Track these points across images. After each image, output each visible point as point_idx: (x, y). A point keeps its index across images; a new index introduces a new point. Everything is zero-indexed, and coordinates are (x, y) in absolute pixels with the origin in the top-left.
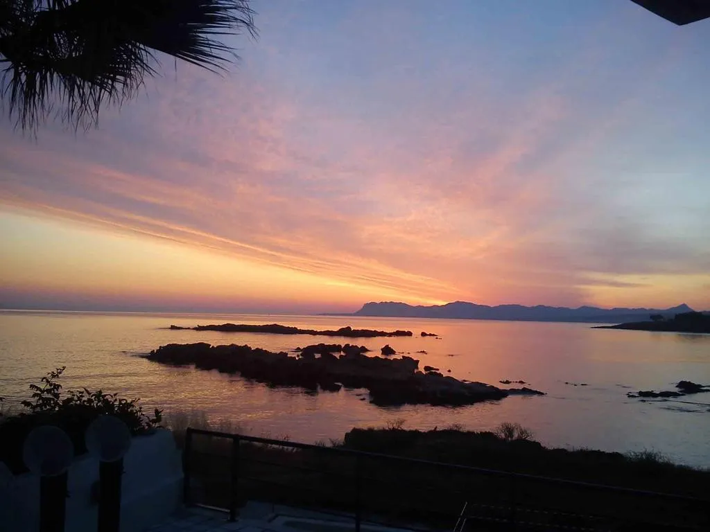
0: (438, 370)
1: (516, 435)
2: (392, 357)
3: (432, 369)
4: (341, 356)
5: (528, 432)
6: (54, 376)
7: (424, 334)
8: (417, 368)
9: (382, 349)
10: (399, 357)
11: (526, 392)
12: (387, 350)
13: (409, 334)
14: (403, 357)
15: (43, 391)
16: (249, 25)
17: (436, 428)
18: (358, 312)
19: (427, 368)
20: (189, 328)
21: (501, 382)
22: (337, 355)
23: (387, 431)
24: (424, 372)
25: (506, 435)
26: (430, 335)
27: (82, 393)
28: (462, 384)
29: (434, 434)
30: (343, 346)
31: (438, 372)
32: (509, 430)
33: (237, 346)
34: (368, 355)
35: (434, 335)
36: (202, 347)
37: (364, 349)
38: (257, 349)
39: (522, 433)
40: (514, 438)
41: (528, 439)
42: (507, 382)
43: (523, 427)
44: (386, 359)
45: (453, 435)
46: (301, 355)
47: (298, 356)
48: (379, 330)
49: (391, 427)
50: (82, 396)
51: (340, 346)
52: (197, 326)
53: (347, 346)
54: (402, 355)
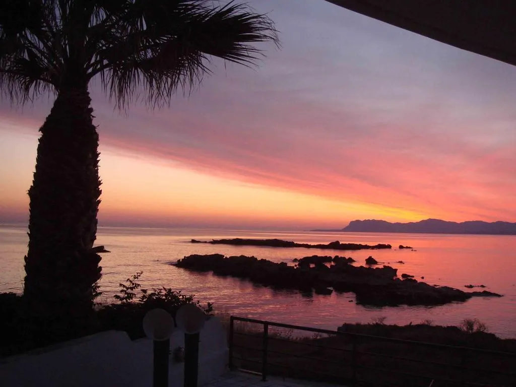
0: (413, 277)
1: (475, 328)
2: (375, 267)
3: (409, 276)
4: (331, 266)
5: (486, 326)
6: (135, 277)
7: (401, 247)
8: (396, 275)
9: (366, 260)
10: (381, 267)
11: (486, 294)
12: (370, 261)
13: (389, 247)
14: (384, 266)
15: (128, 288)
16: (276, 40)
17: (411, 323)
18: (344, 229)
19: (404, 276)
20: (206, 242)
21: (466, 286)
22: (328, 265)
23: (372, 325)
24: (401, 278)
25: (467, 328)
26: (407, 247)
27: (161, 289)
28: (433, 289)
29: (410, 327)
30: (333, 257)
31: (413, 279)
32: (470, 324)
33: (246, 257)
34: (355, 265)
35: (410, 248)
36: (218, 257)
37: (351, 260)
38: (262, 259)
39: (481, 327)
40: (474, 331)
41: (485, 331)
42: (471, 287)
43: (482, 322)
44: (369, 268)
45: (425, 328)
46: (298, 265)
47: (296, 266)
48: (363, 244)
49: (374, 322)
50: (161, 292)
51: (330, 257)
52: (212, 240)
53: (337, 257)
54: (383, 264)
